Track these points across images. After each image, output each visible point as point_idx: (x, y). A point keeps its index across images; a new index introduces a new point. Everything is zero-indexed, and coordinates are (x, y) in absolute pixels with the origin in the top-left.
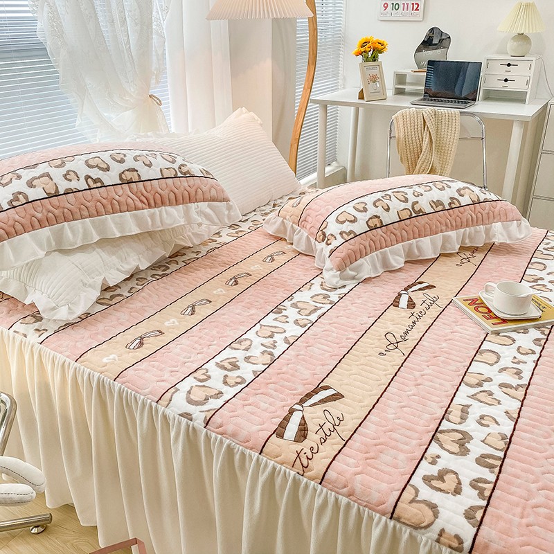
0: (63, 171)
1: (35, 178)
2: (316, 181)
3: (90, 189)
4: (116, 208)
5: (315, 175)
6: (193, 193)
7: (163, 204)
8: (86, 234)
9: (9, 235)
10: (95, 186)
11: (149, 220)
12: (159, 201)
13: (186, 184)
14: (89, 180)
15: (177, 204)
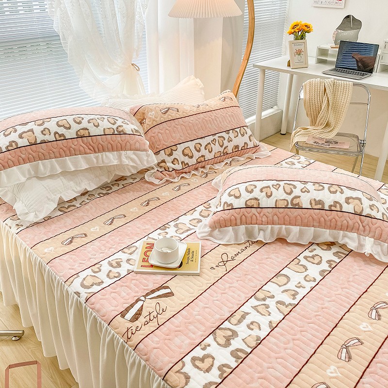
0: (42, 128)
1: (24, 132)
2: (255, 121)
3: (56, 141)
4: (72, 152)
5: (254, 117)
6: (123, 145)
7: (104, 150)
8: (53, 168)
9: (5, 168)
10: (60, 139)
11: (95, 160)
12: (101, 149)
13: (119, 139)
14: (57, 135)
15: (113, 151)
